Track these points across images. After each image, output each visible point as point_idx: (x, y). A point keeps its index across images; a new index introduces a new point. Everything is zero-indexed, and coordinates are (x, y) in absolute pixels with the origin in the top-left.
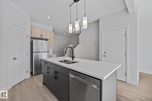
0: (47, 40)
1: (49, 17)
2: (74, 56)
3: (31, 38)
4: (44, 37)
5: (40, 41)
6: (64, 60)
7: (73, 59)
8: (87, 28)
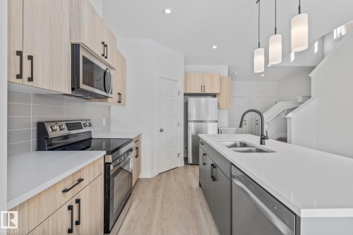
0: (214, 95)
1: (215, 47)
2: (265, 135)
3: (185, 94)
4: (207, 91)
5: (203, 99)
6: (241, 143)
7: (261, 143)
8: (307, 47)
